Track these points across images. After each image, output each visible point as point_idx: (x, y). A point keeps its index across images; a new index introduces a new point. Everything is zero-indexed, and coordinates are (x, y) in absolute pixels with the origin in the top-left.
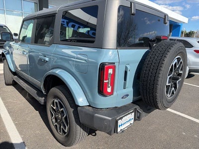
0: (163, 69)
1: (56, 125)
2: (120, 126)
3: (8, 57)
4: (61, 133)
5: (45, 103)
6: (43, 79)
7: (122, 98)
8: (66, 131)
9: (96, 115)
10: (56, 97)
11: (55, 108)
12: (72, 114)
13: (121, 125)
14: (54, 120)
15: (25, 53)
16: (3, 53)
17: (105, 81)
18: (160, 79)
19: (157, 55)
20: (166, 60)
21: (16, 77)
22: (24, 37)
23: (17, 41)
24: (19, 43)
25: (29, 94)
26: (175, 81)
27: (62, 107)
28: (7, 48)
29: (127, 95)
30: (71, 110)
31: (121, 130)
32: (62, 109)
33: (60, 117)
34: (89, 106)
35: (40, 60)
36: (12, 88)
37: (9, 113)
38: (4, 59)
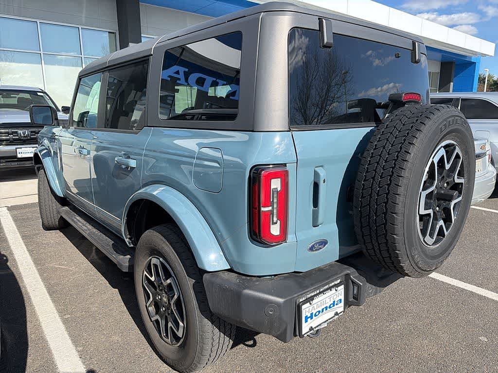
0: (405, 174)
1: (157, 321)
2: (307, 318)
3: (47, 162)
4: (169, 340)
5: (132, 267)
6: (124, 211)
7: (311, 249)
8: (180, 334)
9: (247, 292)
10: (155, 252)
11: (153, 279)
12: (192, 292)
13: (311, 317)
14: (152, 309)
15: (85, 152)
16: (36, 155)
17: (263, 209)
18: (400, 200)
19: (392, 139)
20: (415, 152)
21: (66, 208)
22: (83, 115)
23: (66, 125)
24: (72, 129)
25: (97, 248)
26: (444, 204)
27: (168, 275)
28: (46, 142)
29: (324, 243)
30: (189, 282)
31: (311, 329)
32: (169, 281)
33: (165, 299)
34: (231, 270)
35: (118, 166)
36: (57, 236)
37: (50, 295)
38: (39, 169)
